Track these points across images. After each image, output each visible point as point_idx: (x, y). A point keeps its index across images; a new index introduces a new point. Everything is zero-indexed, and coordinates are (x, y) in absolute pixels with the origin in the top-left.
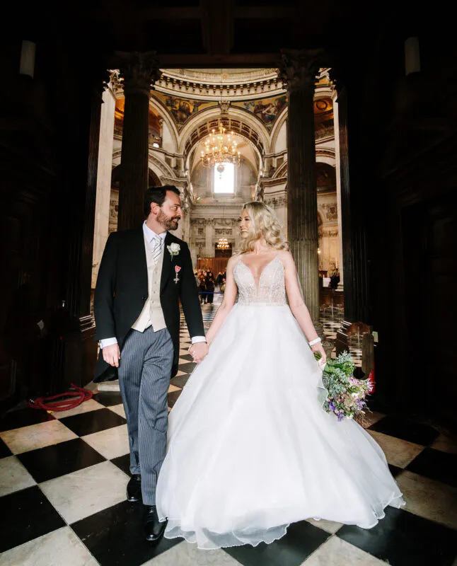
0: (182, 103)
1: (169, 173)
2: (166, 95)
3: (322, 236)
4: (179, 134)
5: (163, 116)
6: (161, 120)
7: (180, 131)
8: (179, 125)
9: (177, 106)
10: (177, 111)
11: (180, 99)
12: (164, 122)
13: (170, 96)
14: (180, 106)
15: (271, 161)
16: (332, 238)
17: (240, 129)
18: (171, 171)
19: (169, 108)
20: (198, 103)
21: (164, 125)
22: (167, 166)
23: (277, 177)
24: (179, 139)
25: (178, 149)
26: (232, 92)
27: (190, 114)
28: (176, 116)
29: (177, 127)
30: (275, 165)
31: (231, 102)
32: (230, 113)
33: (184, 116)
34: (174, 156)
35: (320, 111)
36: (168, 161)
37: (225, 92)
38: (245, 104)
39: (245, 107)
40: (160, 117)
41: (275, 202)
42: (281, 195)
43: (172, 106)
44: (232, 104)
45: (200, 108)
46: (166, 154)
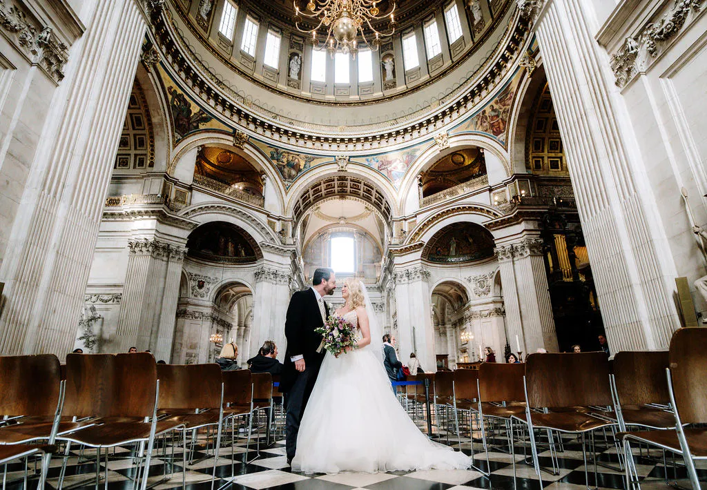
0: (290, 158)
1: (272, 239)
2: (271, 146)
3: (470, 317)
4: (287, 193)
5: (267, 171)
6: (264, 176)
7: (287, 189)
8: (286, 183)
9: (285, 160)
10: (284, 166)
11: (288, 153)
12: (267, 178)
13: (277, 148)
14: (288, 161)
15: (401, 225)
16: (484, 320)
17: (361, 192)
18: (275, 236)
19: (275, 162)
20: (310, 158)
21: (268, 181)
22: (269, 229)
23: (410, 243)
24: (287, 199)
25: (285, 211)
26: (351, 146)
27: (300, 170)
28: (282, 172)
29: (283, 184)
30: (406, 229)
31: (350, 157)
32: (349, 171)
33: (293, 172)
34: (279, 220)
35: (456, 167)
36: (272, 225)
37: (343, 146)
38: (367, 160)
39: (367, 164)
40: (263, 172)
41: (408, 275)
42: (416, 266)
43: (278, 160)
44: (352, 159)
45: (313, 164)
46: (268, 216)
